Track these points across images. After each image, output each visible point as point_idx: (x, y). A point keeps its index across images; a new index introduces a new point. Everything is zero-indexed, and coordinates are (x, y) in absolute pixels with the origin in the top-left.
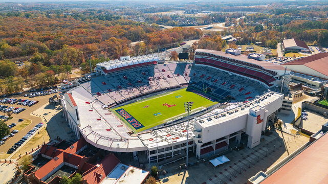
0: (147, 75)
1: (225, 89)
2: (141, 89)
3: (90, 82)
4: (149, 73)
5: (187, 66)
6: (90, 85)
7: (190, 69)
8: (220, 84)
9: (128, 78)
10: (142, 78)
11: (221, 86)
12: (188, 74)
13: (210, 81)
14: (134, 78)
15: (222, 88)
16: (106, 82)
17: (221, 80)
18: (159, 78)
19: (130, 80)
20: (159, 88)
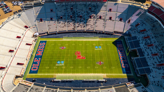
0: (92, 11)
1: (149, 63)
2: (77, 25)
3: (42, 7)
4: (95, 9)
5: (138, 12)
6: (40, 9)
7: (138, 17)
8: (150, 52)
9: (74, 10)
10: (85, 13)
11: (150, 55)
12: (132, 22)
13: (144, 42)
14: (78, 11)
15: (148, 60)
16: (54, 10)
17: (156, 47)
18: (100, 17)
19: (74, 13)
20: (92, 29)
